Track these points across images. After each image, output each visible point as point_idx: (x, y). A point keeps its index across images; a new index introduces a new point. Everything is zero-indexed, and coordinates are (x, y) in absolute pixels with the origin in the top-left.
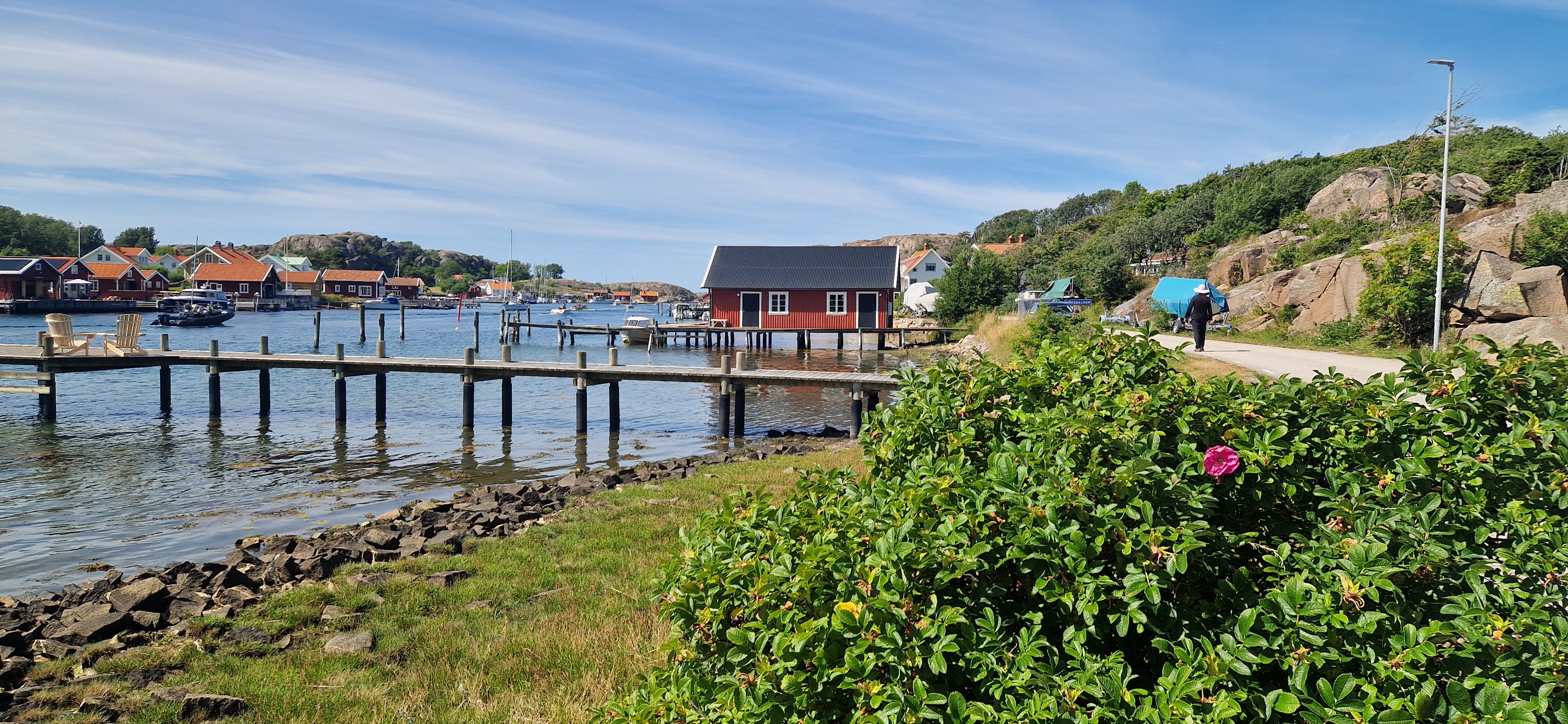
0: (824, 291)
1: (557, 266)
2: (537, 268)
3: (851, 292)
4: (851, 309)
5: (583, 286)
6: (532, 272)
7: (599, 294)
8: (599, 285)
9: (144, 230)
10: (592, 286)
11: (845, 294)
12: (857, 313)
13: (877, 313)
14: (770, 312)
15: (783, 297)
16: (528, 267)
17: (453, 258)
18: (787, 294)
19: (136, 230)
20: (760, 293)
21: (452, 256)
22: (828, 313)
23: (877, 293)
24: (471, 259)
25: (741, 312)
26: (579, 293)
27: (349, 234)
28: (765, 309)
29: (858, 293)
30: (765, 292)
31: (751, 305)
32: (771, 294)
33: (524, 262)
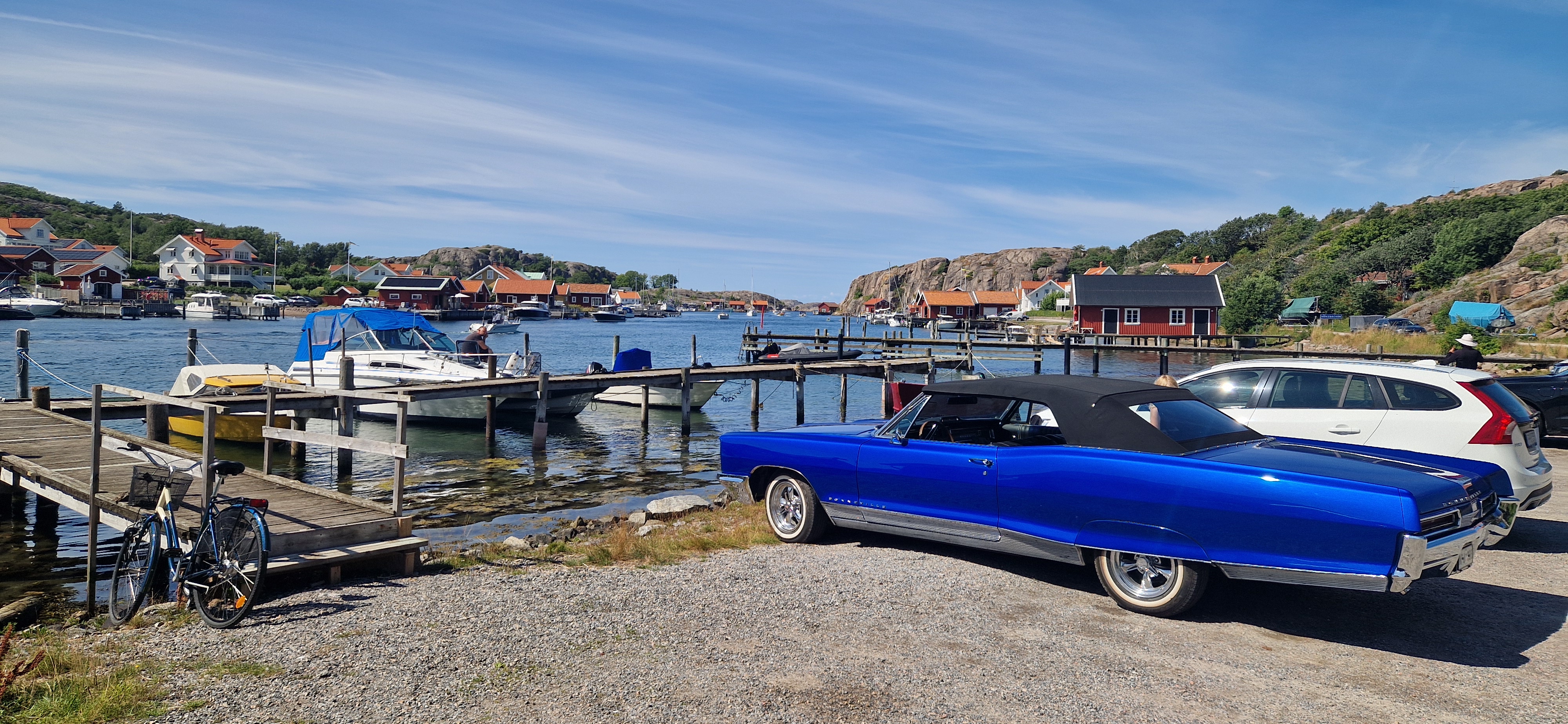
0: (1168, 308)
1: (671, 276)
2: (653, 278)
3: (1189, 309)
4: (1189, 321)
5: (700, 295)
6: (649, 282)
8: (713, 293)
10: (708, 296)
11: (1184, 310)
12: (1193, 324)
13: (1209, 324)
14: (1126, 323)
15: (1135, 312)
16: (645, 277)
18: (1138, 310)
20: (1118, 309)
22: (1171, 324)
23: (1209, 310)
24: (594, 270)
25: (1103, 323)
27: (489, 247)
28: (1122, 321)
29: (1194, 310)
30: (1122, 308)
31: (1111, 319)
32: (1126, 310)
33: (641, 272)
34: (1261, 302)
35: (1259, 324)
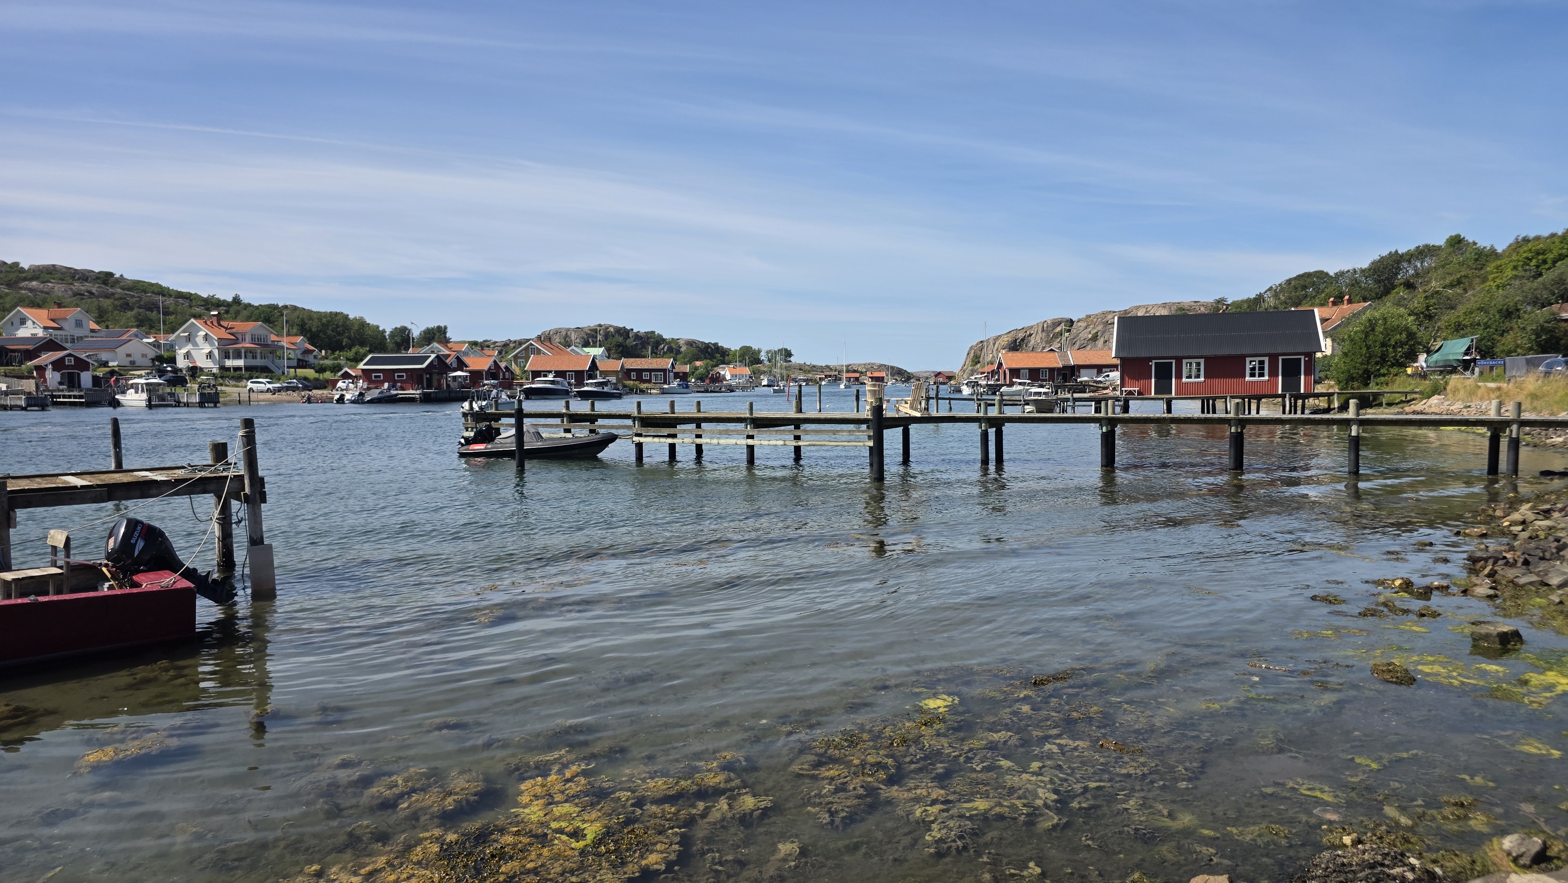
0: (1242, 359)
1: (786, 350)
2: (768, 352)
3: (1273, 358)
4: (1273, 373)
5: (814, 369)
6: (763, 356)
7: (830, 376)
8: (827, 367)
9: (439, 327)
10: (822, 369)
11: (1266, 359)
12: (1280, 378)
13: (1302, 377)
14: (1184, 380)
15: (1198, 364)
17: (691, 345)
18: (1202, 361)
19: (433, 329)
20: (1174, 361)
21: (690, 343)
22: (1248, 378)
23: (1302, 357)
25: (1153, 380)
26: (810, 375)
27: (600, 325)
28: (1179, 376)
29: (1280, 358)
30: (1179, 360)
31: (1164, 375)
32: (1184, 361)
34: (1383, 345)
35: (1384, 375)
